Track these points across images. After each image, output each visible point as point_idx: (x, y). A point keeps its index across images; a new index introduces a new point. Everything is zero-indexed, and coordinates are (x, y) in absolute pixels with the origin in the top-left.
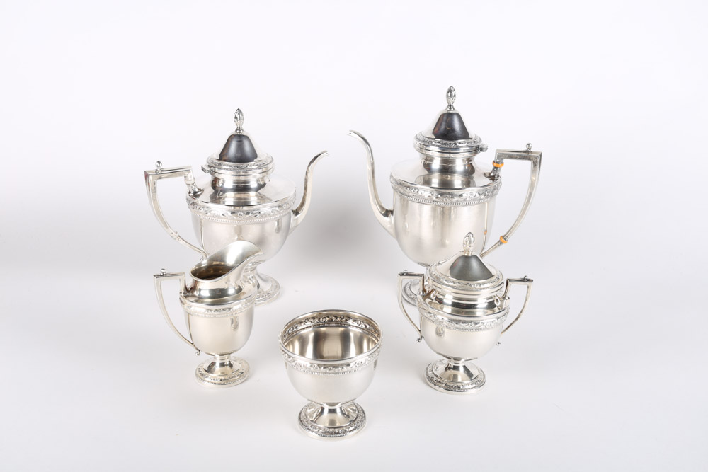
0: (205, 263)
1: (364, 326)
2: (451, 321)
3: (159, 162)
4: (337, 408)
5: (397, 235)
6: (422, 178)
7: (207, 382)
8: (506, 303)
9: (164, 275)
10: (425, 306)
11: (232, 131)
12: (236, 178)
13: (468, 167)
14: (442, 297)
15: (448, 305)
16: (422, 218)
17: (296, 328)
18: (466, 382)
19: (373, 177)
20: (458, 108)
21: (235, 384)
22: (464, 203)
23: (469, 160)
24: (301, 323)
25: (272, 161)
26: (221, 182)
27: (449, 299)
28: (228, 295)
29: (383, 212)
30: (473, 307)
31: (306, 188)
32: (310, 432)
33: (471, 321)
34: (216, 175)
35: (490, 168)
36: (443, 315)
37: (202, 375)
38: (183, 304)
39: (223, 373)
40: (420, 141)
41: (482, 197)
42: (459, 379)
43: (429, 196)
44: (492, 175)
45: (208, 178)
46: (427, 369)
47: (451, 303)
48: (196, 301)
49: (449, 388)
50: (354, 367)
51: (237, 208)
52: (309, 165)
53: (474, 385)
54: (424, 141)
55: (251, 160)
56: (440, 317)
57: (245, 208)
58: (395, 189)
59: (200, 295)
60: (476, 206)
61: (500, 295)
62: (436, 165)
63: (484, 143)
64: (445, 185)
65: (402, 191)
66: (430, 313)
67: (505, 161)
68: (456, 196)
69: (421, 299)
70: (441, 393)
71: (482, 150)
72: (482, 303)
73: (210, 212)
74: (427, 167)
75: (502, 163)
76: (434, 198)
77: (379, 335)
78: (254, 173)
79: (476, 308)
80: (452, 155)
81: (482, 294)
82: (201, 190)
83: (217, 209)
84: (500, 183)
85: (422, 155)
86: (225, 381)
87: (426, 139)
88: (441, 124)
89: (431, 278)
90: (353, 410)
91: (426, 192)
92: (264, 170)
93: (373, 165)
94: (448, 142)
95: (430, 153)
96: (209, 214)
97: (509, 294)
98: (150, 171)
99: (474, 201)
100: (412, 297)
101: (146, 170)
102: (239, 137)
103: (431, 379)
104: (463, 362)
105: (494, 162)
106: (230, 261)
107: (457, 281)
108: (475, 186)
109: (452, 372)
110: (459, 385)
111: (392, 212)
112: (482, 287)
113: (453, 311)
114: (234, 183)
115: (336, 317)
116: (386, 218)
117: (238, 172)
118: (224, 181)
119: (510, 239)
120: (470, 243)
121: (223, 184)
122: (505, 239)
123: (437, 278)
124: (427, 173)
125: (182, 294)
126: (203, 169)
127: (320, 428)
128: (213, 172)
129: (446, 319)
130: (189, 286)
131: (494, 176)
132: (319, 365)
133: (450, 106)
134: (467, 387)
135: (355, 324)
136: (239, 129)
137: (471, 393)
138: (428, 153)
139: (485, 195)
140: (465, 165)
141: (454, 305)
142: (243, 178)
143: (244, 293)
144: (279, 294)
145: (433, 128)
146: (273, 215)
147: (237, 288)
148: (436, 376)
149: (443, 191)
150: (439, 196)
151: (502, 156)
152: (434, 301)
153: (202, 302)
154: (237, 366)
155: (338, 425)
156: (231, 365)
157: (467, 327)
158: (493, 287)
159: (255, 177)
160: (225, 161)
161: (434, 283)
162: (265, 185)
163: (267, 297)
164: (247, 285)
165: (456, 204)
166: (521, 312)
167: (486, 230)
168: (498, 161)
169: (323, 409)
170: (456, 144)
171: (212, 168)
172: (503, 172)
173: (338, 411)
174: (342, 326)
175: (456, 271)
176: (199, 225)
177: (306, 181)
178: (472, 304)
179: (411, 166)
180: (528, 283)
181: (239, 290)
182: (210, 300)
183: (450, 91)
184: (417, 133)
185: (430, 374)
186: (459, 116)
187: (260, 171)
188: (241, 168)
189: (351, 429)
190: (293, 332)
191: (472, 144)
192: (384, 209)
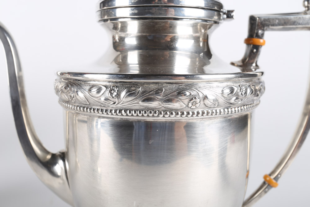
192: (48, 153)
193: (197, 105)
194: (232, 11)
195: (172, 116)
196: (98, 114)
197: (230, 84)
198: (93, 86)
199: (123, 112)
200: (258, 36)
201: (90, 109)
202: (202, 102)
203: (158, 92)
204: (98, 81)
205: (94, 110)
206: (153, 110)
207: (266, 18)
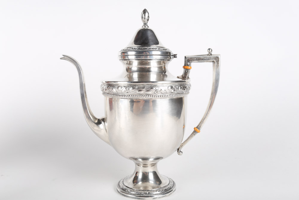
29: (96, 122)
44: (183, 76)
111: (104, 120)
122: (198, 129)
133: (145, 24)
192: (96, 119)
193: (158, 93)
194: (176, 55)
195: (149, 97)
196: (121, 97)
197: (171, 85)
198: (119, 86)
199: (131, 96)
200: (188, 65)
201: (118, 95)
202: (160, 92)
203: (143, 88)
204: (121, 84)
205: (119, 95)
206: (141, 95)
207: (191, 57)
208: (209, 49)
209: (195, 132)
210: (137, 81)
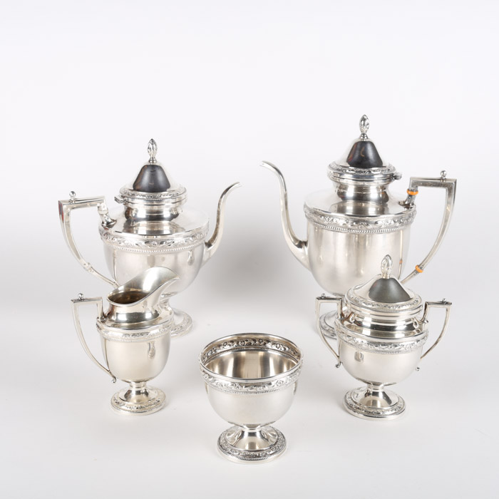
0: (122, 289)
1: (283, 349)
2: (370, 343)
3: (73, 192)
4: (257, 431)
5: (311, 266)
6: (337, 206)
7: (124, 410)
8: (425, 326)
9: (81, 300)
10: (344, 330)
11: (145, 161)
12: (149, 208)
13: (383, 195)
14: (360, 320)
15: (367, 327)
16: (337, 247)
17: (215, 351)
18: (385, 408)
19: (286, 208)
20: (371, 137)
21: (152, 412)
22: (380, 230)
23: (383, 188)
24: (219, 346)
25: (185, 191)
26: (134, 212)
27: (368, 322)
28: (145, 320)
29: (297, 244)
30: (392, 329)
31: (218, 220)
32: (230, 456)
33: (391, 344)
34: (130, 205)
35: (404, 196)
36: (361, 338)
37: (118, 403)
38: (100, 329)
39: (139, 401)
40: (333, 169)
41: (398, 224)
42: (379, 405)
43: (344, 224)
44: (406, 203)
45: (121, 208)
46: (346, 396)
47: (370, 326)
48: (114, 326)
49: (369, 414)
50: (276, 386)
51: (150, 238)
52: (221, 197)
53: (394, 411)
54: (338, 170)
55: (164, 190)
56: (359, 340)
57: (159, 237)
58: (309, 218)
59: (117, 319)
60: (391, 233)
61: (419, 319)
62: (350, 193)
63: (398, 171)
64: (360, 212)
65: (316, 220)
66: (349, 336)
67: (420, 189)
68: (371, 223)
69: (340, 322)
70: (360, 420)
71: (396, 178)
72: (400, 325)
73: (123, 242)
74: (342, 195)
75: (417, 191)
76: (349, 226)
77: (299, 356)
78: (168, 202)
79: (395, 331)
80: (366, 184)
81: (401, 316)
82: (114, 221)
83: (130, 238)
84: (415, 211)
85: (336, 184)
86: (141, 410)
87: (340, 168)
88: (355, 152)
89: (349, 301)
90: (273, 435)
91: (340, 219)
92: (177, 200)
93: (286, 196)
94: (362, 170)
95: (344, 181)
96: (122, 244)
97: (428, 317)
98: (64, 201)
99: (390, 229)
100: (327, 329)
101: (60, 200)
102: (153, 168)
103: (350, 406)
104: (383, 388)
105: (408, 190)
106: (146, 288)
107: (376, 303)
108: (389, 214)
109: (371, 397)
110: (379, 411)
111: (305, 243)
112: (401, 308)
113: (372, 333)
114: (148, 212)
115: (254, 340)
116: (300, 250)
117: (151, 202)
118: (137, 211)
119: (425, 269)
120: (388, 265)
121: (136, 214)
122: (421, 268)
123: (356, 301)
124: (341, 200)
125: (99, 320)
126: (116, 200)
127: (240, 451)
128: (126, 203)
129: (365, 342)
130: (106, 312)
131: (409, 204)
132: (240, 384)
133: (364, 134)
134: (387, 413)
135: (274, 347)
136: (153, 159)
137: (391, 418)
138: (342, 181)
139: (401, 223)
140: (379, 194)
141: (373, 327)
142: (156, 208)
143: (160, 318)
144: (191, 327)
145: (346, 157)
146: (187, 245)
147: (154, 312)
148: (356, 403)
149: (358, 218)
150: (354, 223)
151: (416, 184)
152: (353, 324)
153: (119, 327)
154: (152, 394)
155: (257, 448)
156: (147, 394)
157: (387, 349)
158: (413, 309)
159: (168, 206)
160: (138, 190)
161: (353, 306)
162: (177, 215)
163: (180, 330)
164: (163, 311)
165: (372, 232)
166: (440, 337)
167: (401, 260)
168: (412, 188)
169: (243, 432)
170: (370, 172)
171: (125, 199)
172: (418, 200)
173: (258, 434)
174: (261, 350)
175: (374, 293)
176: (112, 257)
177: (219, 213)
178: (391, 327)
179: (325, 194)
180: (446, 306)
181: (156, 315)
182: (127, 324)
183: (364, 119)
184: (330, 162)
185: (349, 401)
186: (372, 144)
187: (174, 201)
188: (154, 197)
189: (272, 452)
190: (213, 355)
191: (387, 173)
192: (297, 240)
208: (443, 172)
209: (416, 272)
210: (351, 214)
